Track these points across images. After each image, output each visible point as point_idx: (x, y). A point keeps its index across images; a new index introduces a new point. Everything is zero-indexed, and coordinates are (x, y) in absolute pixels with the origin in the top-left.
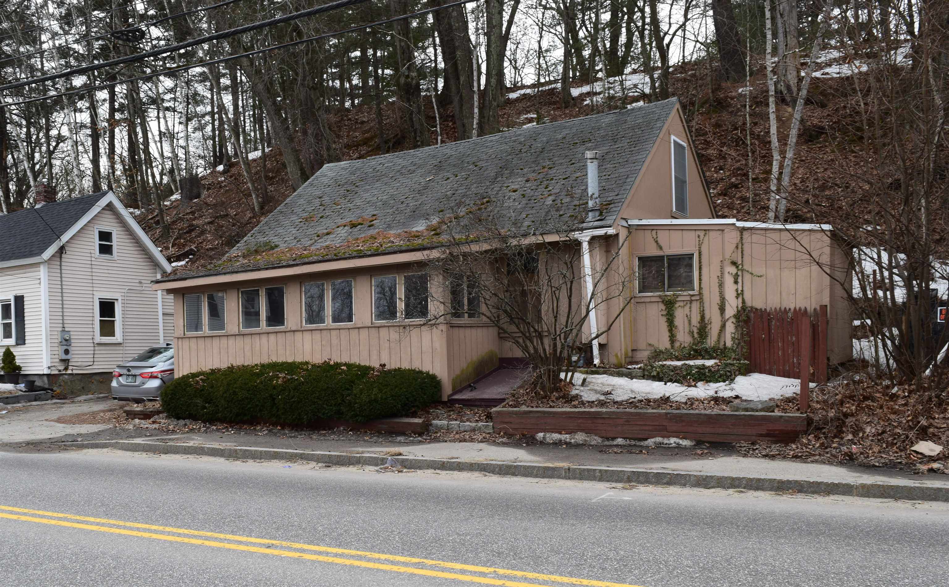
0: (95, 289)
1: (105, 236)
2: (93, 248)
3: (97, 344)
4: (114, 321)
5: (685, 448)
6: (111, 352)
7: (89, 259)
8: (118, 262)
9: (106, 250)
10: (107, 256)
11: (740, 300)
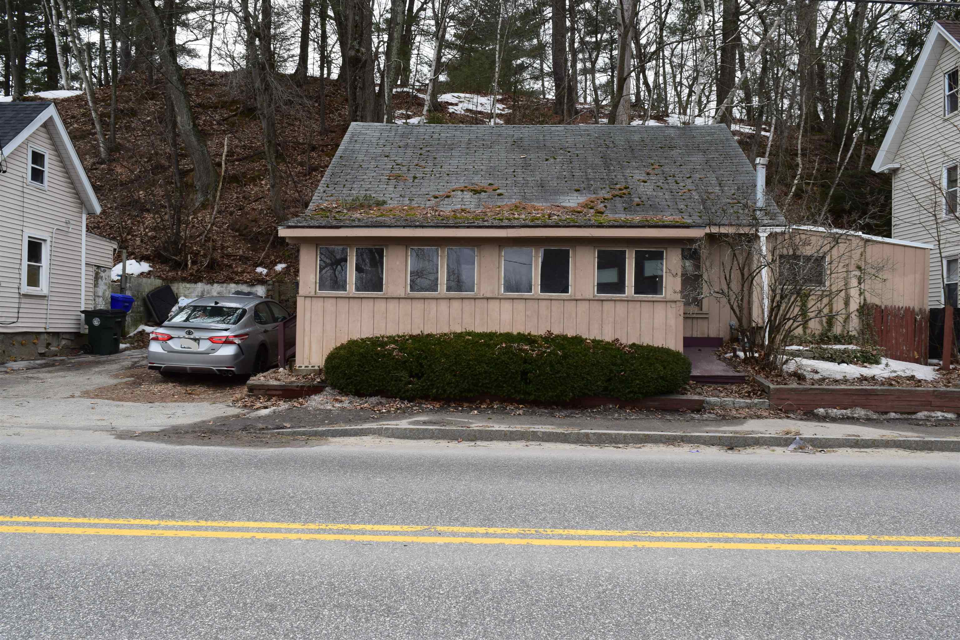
0: (25, 224)
1: (38, 158)
2: (25, 171)
3: (24, 295)
4: (39, 267)
5: (951, 420)
6: (34, 306)
7: (21, 184)
8: (48, 193)
9: (37, 175)
10: (37, 184)
11: (862, 297)
